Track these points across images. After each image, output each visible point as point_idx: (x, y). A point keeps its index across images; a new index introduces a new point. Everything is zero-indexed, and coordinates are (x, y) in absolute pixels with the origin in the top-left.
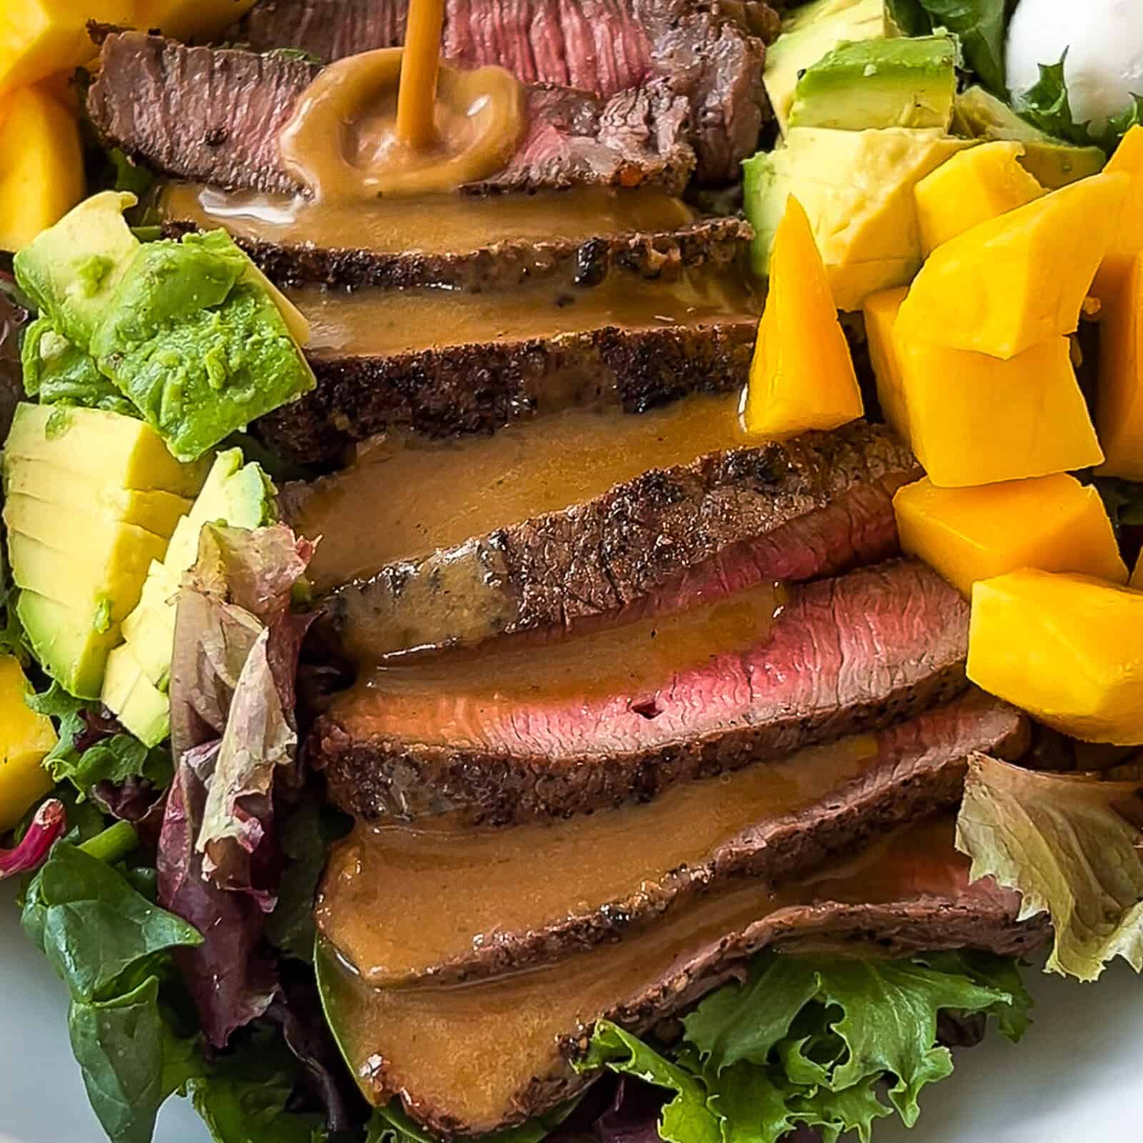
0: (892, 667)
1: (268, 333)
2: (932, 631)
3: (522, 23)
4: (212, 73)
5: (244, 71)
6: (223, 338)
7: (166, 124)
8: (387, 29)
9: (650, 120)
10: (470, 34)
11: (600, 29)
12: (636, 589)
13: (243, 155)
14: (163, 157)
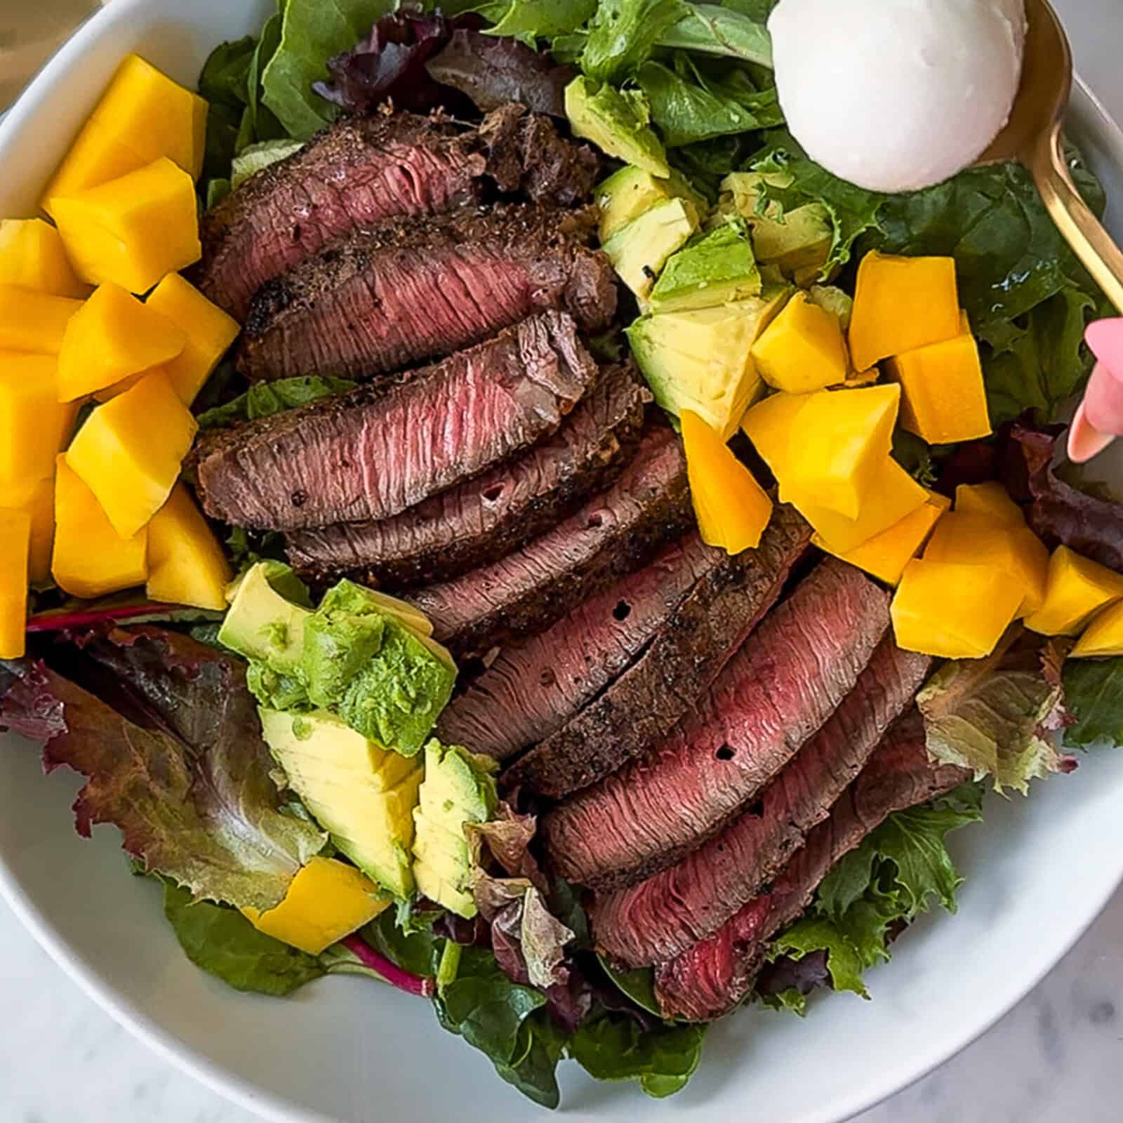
0: (848, 656)
1: (421, 662)
2: (859, 614)
3: (432, 284)
4: (274, 457)
5: (293, 445)
6: (395, 679)
7: (263, 504)
8: (343, 320)
9: (551, 339)
10: (400, 305)
11: (488, 272)
12: (695, 696)
13: (320, 502)
14: (272, 527)
